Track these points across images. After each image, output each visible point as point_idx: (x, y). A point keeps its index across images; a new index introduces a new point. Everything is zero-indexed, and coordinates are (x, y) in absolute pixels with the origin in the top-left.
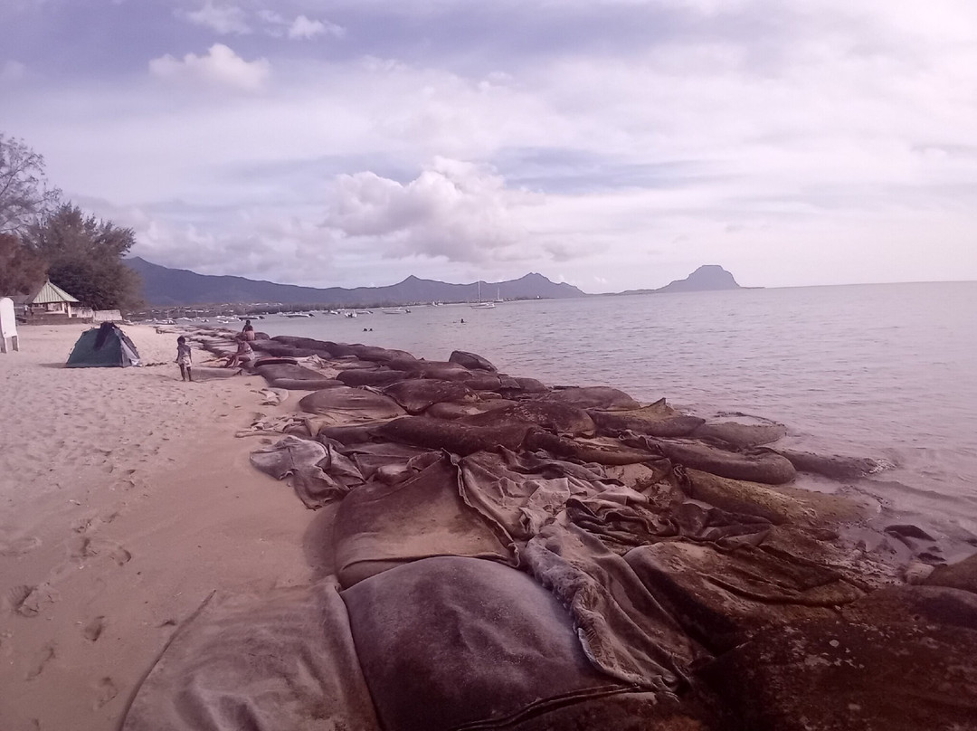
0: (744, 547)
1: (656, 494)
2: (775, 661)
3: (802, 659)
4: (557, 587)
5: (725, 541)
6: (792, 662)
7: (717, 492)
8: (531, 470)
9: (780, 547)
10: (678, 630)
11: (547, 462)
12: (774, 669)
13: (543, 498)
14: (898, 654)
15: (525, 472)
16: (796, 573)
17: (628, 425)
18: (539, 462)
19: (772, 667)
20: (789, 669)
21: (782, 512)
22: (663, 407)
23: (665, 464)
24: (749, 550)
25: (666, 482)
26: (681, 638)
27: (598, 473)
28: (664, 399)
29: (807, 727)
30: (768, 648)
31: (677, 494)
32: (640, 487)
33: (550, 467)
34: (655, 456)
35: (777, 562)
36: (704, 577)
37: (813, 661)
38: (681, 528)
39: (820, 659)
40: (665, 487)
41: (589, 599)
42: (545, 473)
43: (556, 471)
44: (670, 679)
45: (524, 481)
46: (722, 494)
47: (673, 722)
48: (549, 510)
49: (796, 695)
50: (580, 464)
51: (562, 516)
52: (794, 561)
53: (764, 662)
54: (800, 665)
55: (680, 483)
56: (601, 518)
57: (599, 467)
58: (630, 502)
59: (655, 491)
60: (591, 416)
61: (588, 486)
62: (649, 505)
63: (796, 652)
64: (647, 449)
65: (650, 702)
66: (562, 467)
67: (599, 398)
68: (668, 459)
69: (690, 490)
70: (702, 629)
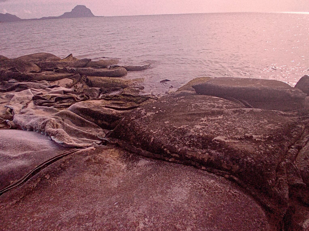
0: (115, 96)
1: (76, 88)
2: (136, 118)
3: (146, 114)
4: (35, 127)
5: (108, 96)
6: (142, 116)
7: (101, 82)
8: (7, 90)
9: (128, 94)
10: (98, 127)
11: (16, 84)
12: (137, 121)
13: (18, 100)
14: (175, 105)
15: (5, 91)
16: (135, 100)
17: (57, 65)
18: (11, 85)
19: (136, 120)
20: (142, 118)
21: (126, 84)
22: (72, 58)
23: (78, 76)
24: (118, 97)
25: (79, 83)
26: (99, 130)
27: (46, 85)
28: (71, 54)
29: (154, 132)
30: (133, 115)
31: (86, 87)
32: (68, 86)
33: (18, 86)
34: (72, 74)
35: (128, 98)
36: (103, 106)
37: (149, 114)
38: (90, 97)
39: (151, 113)
40: (79, 85)
41: (53, 125)
42: (16, 90)
43: (23, 87)
44: (99, 142)
45: (5, 96)
46: (103, 83)
47: (104, 153)
48: (23, 103)
49: (147, 125)
50: (36, 82)
51: (31, 104)
52: (134, 97)
53: (133, 120)
54: (145, 116)
55: (86, 82)
56: (53, 101)
57: (46, 82)
58: (65, 92)
59: (76, 87)
60: (37, 65)
61: (42, 91)
62: (75, 92)
63: (143, 113)
64: (68, 72)
65: (92, 150)
66: (26, 85)
67: (39, 58)
68: (78, 74)
69: (90, 84)
70: (107, 123)
